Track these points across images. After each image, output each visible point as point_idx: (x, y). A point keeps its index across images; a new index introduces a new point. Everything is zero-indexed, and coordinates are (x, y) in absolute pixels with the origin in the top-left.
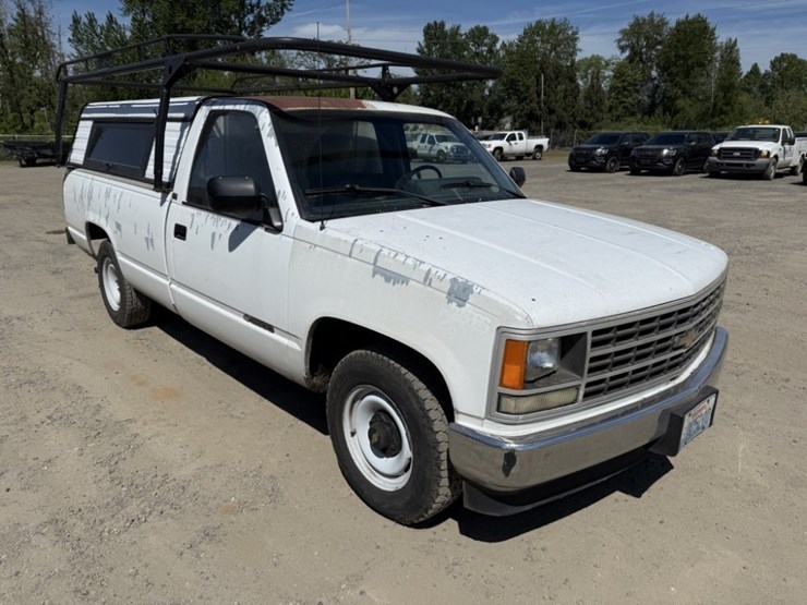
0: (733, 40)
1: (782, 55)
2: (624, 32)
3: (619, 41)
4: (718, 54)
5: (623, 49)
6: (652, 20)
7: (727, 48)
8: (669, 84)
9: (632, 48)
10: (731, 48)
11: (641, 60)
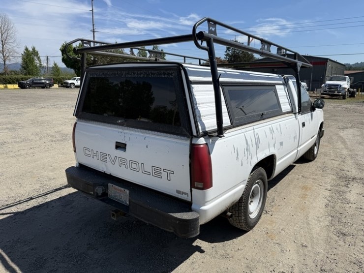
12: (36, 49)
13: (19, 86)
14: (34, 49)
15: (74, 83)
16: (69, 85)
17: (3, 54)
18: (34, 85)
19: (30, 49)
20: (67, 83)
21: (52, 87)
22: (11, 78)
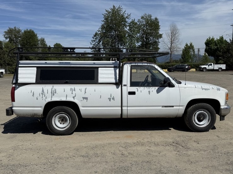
0: (43, 38)
1: (56, 43)
2: (5, 32)
3: (5, 35)
4: (39, 42)
5: (6, 38)
6: (16, 29)
7: (42, 40)
8: (26, 51)
9: (10, 38)
10: (43, 40)
11: (14, 42)
12: (192, 44)
13: (168, 71)
14: (191, 44)
15: (206, 68)
16: (202, 69)
17: (171, 50)
18: (176, 70)
19: (189, 45)
20: (201, 68)
21: (189, 71)
22: (165, 65)
